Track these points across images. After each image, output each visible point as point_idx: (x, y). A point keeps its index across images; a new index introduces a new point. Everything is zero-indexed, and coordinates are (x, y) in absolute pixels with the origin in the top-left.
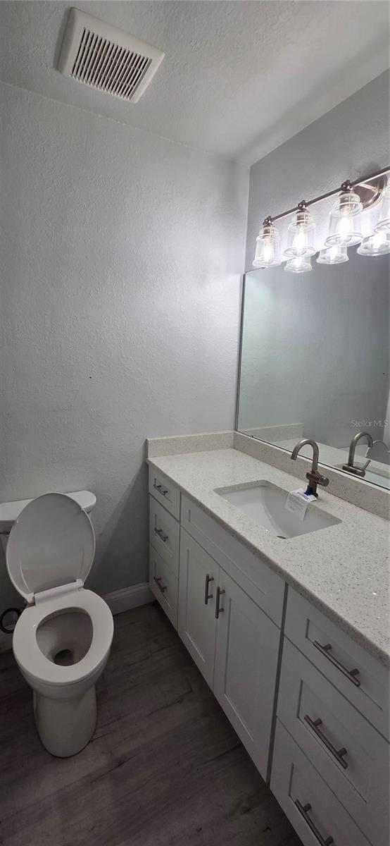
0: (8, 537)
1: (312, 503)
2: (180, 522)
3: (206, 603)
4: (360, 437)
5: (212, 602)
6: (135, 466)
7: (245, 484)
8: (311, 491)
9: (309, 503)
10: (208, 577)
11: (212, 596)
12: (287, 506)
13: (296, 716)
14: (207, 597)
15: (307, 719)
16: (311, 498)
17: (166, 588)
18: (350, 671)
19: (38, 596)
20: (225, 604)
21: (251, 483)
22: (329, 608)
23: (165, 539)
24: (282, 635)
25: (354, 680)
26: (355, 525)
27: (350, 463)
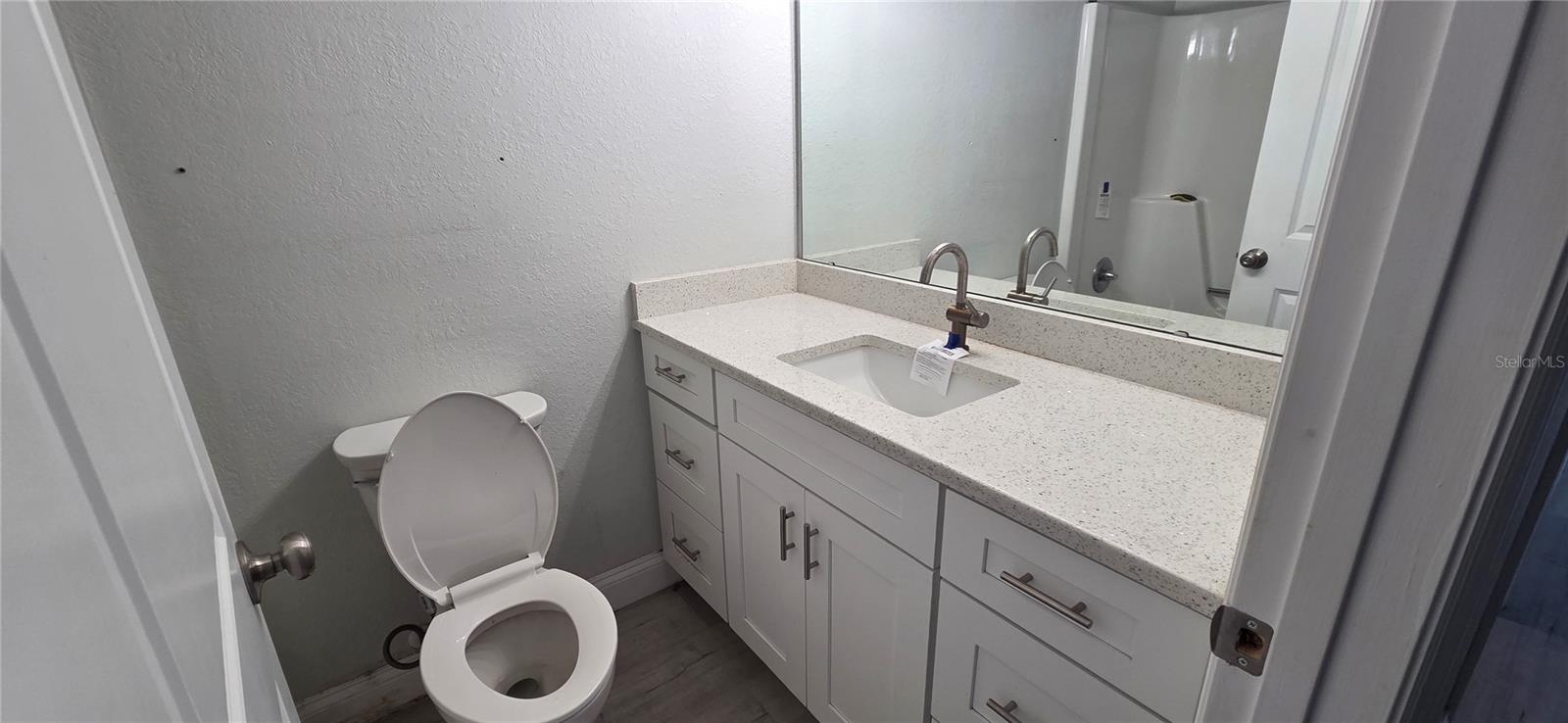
0: (377, 488)
1: (963, 361)
2: (717, 426)
3: (784, 558)
4: (1038, 236)
5: (797, 557)
6: (615, 337)
7: (833, 344)
8: (956, 341)
9: (955, 363)
10: (783, 511)
11: (793, 545)
12: (914, 375)
13: (968, 707)
14: (785, 548)
15: (992, 705)
16: (958, 352)
17: (698, 553)
18: (1071, 607)
19: (456, 591)
20: (820, 554)
21: (844, 342)
22: (1029, 508)
23: (689, 465)
24: (937, 579)
25: (1082, 620)
26: (1042, 384)
27: (1021, 289)
